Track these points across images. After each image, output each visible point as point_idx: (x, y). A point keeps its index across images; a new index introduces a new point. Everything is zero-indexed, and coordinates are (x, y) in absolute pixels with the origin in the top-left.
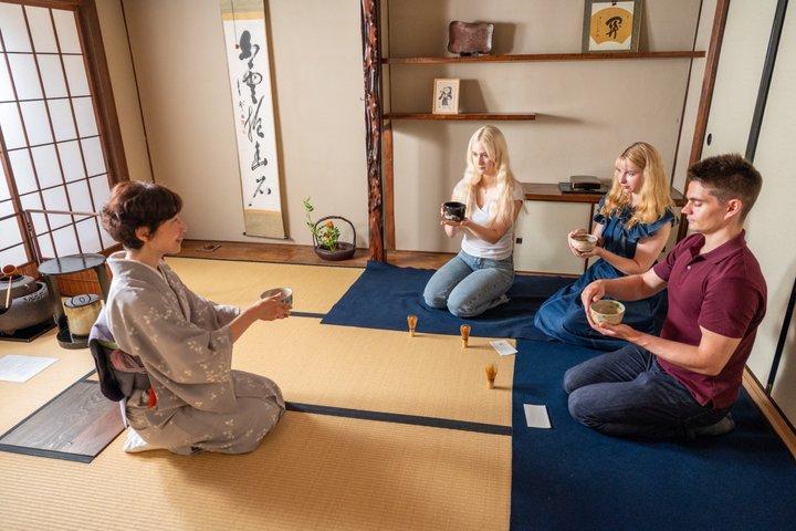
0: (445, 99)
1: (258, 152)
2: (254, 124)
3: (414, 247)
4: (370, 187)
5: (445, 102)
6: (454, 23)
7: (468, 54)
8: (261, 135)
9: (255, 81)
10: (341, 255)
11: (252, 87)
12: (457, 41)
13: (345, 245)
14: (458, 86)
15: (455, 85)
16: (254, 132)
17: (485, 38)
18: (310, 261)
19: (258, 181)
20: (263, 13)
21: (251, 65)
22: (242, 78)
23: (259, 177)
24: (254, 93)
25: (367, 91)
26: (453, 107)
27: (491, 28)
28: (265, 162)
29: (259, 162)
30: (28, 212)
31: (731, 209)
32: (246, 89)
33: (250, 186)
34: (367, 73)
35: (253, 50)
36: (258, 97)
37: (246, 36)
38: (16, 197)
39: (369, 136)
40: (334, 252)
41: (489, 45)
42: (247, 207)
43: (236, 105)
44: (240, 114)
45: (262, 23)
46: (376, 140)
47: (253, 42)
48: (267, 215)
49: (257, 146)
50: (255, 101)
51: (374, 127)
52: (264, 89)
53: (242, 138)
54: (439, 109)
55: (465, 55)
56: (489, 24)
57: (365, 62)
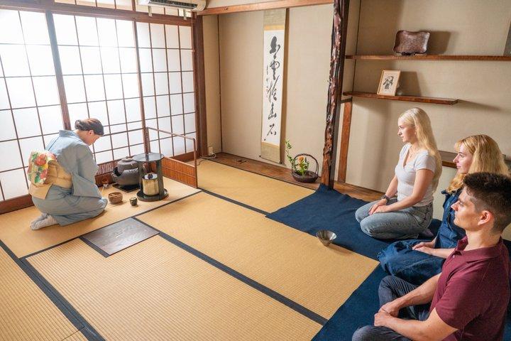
0: (388, 85)
1: (272, 109)
2: (272, 92)
3: (357, 183)
4: (326, 139)
5: (387, 87)
6: (400, 32)
7: (408, 54)
8: (275, 99)
9: (276, 66)
10: (308, 179)
11: (274, 69)
12: (401, 45)
13: (312, 173)
14: (398, 76)
15: (396, 74)
16: (272, 97)
17: (422, 43)
18: (287, 180)
19: (271, 126)
20: (284, 26)
21: (275, 57)
22: (269, 64)
23: (272, 124)
24: (274, 73)
25: (331, 76)
26: (391, 91)
27: (427, 36)
28: (275, 116)
29: (273, 115)
30: (148, 128)
31: (484, 218)
32: (271, 71)
33: (266, 129)
34: (332, 64)
35: (277, 48)
36: (276, 77)
37: (275, 39)
38: (144, 120)
39: (329, 105)
40: (303, 176)
41: (425, 48)
42: (263, 141)
43: (265, 79)
44: (266, 85)
45: (283, 32)
46: (333, 108)
47: (277, 43)
48: (272, 147)
49: (273, 105)
50: (274, 79)
51: (333, 100)
52: (280, 72)
53: (266, 99)
54: (383, 91)
55: (406, 54)
56: (426, 32)
57: (332, 57)
